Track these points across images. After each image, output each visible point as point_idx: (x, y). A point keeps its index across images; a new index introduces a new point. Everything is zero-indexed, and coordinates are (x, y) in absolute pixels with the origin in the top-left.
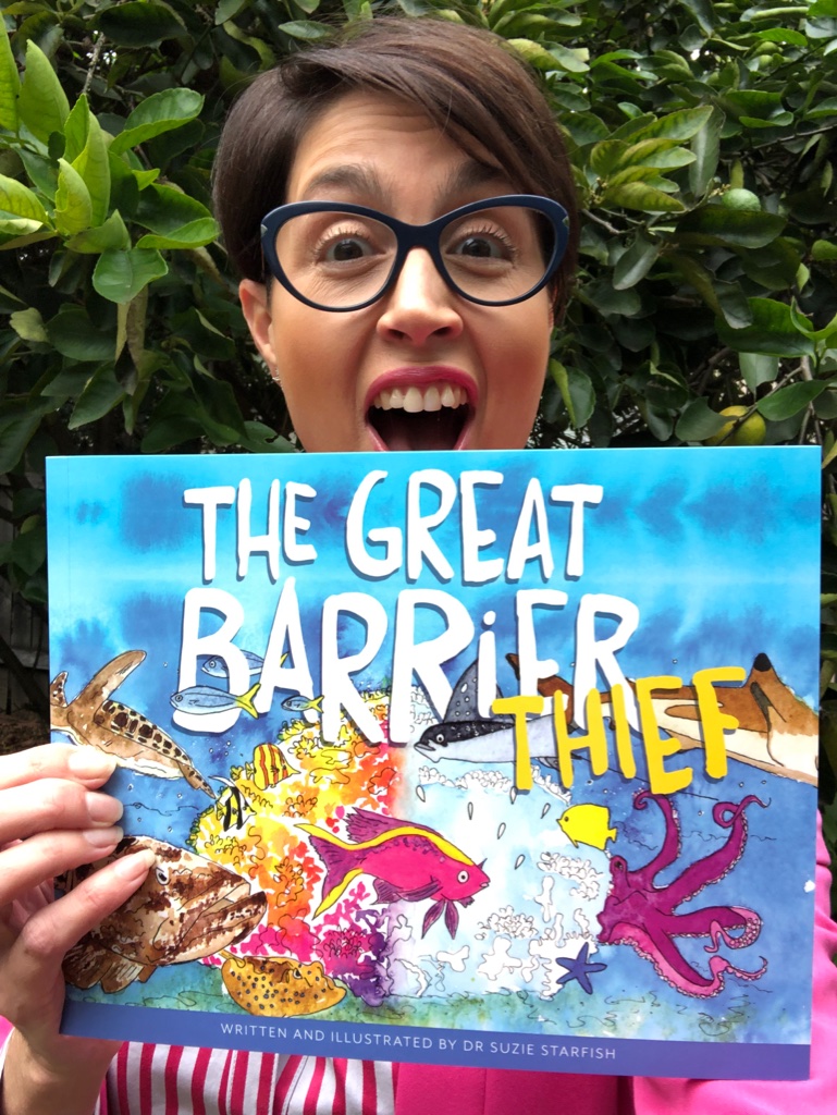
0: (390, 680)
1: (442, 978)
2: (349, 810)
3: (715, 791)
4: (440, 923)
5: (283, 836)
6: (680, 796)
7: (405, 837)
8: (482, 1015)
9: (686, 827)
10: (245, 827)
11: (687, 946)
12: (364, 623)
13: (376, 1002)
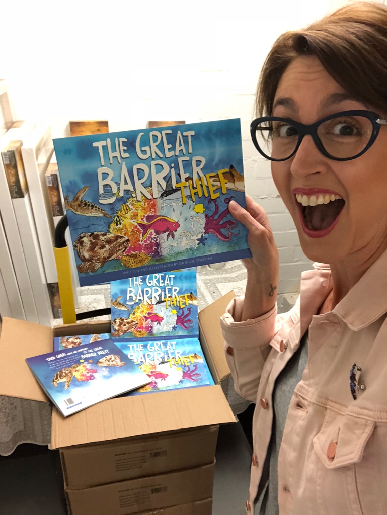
0: (151, 184)
1: (173, 249)
2: (146, 215)
3: (224, 196)
4: (170, 237)
5: (131, 225)
6: (217, 199)
7: (160, 219)
8: (182, 256)
9: (219, 205)
10: (122, 225)
11: (223, 231)
12: (143, 170)
13: (159, 258)
